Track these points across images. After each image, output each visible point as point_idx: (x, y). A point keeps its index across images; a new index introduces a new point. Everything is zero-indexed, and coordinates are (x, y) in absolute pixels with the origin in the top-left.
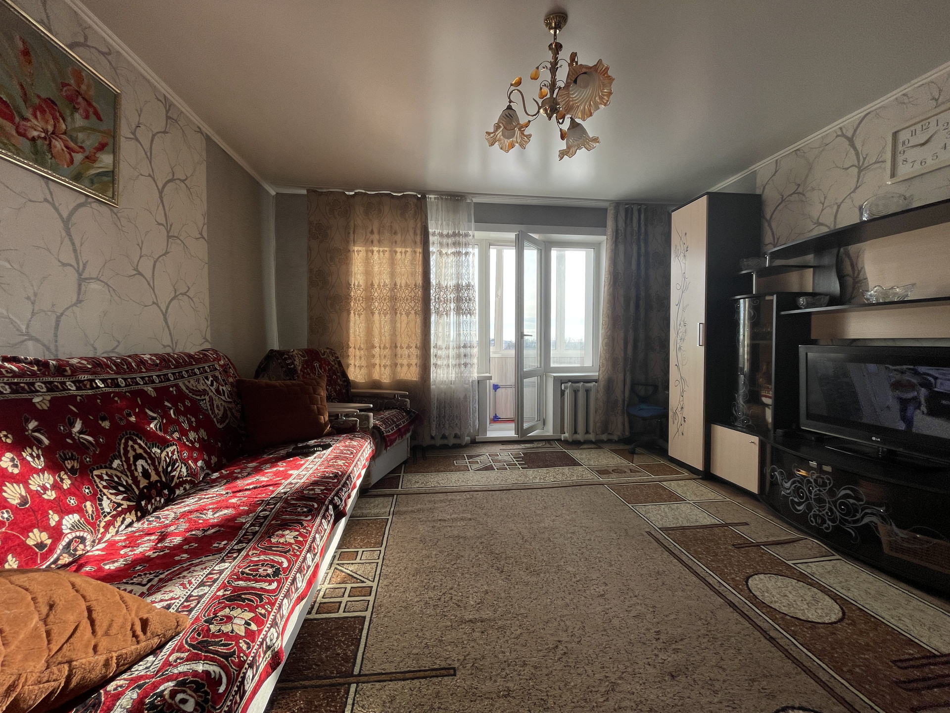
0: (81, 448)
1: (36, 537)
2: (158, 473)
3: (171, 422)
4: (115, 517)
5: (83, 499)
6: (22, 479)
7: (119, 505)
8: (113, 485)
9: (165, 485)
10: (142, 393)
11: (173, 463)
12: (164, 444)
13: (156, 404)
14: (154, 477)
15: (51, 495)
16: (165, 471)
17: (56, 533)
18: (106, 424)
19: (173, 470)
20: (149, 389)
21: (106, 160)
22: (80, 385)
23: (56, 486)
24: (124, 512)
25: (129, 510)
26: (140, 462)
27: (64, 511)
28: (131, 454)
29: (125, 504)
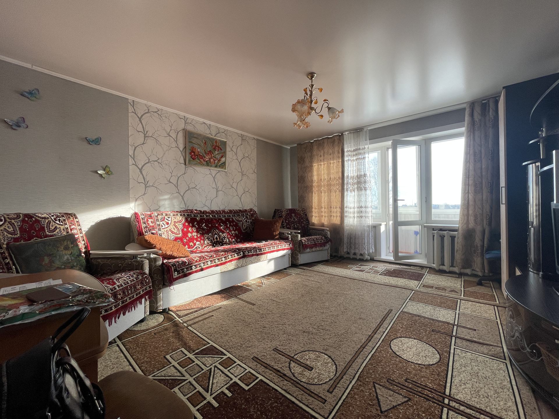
0: (203, 229)
1: (191, 244)
2: (220, 239)
3: (227, 227)
4: (207, 245)
5: (201, 239)
6: (191, 233)
7: (209, 243)
8: (208, 239)
9: (221, 242)
10: (221, 219)
11: (225, 238)
12: (223, 232)
13: (224, 222)
14: (218, 240)
15: (195, 237)
16: (222, 239)
17: (195, 244)
18: (210, 225)
19: (224, 240)
20: (224, 219)
21: (223, 159)
22: (207, 216)
23: (197, 236)
24: (209, 245)
25: (211, 245)
26: (216, 236)
27: (197, 241)
28: (214, 233)
29: (210, 244)
